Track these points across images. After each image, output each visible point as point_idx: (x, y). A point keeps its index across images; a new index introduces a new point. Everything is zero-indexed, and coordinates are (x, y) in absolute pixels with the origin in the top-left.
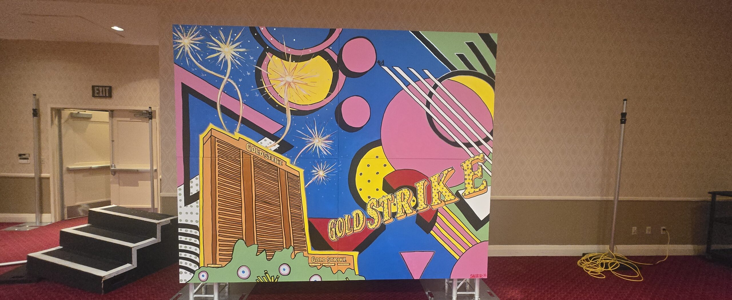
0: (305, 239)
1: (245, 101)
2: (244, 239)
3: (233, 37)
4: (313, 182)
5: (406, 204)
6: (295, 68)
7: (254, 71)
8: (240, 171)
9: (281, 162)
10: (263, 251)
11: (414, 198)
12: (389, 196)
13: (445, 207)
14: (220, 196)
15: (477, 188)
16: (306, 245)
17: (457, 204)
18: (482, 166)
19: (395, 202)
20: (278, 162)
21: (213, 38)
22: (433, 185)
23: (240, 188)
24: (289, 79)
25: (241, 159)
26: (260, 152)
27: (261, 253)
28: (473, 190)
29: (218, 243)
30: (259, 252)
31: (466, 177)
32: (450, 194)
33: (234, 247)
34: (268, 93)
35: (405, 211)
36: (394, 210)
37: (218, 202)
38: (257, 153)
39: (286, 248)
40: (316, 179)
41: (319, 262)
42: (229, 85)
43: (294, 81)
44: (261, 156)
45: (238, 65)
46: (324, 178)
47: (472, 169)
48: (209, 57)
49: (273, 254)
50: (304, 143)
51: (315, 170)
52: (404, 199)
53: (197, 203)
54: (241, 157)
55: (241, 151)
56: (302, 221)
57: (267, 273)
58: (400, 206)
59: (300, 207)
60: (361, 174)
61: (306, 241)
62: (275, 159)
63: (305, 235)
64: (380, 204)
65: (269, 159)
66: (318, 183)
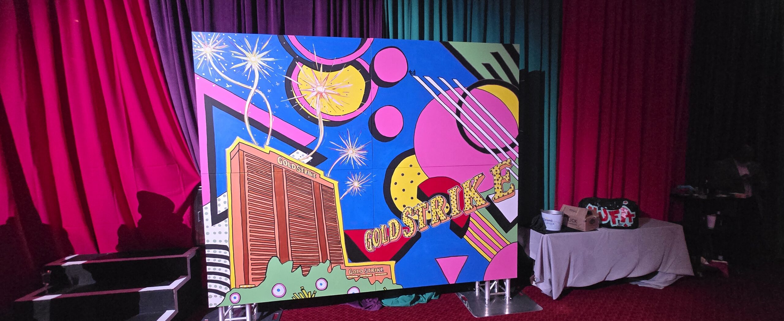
0: (341, 252)
1: (275, 112)
2: (278, 256)
3: (260, 46)
4: (349, 194)
5: (440, 211)
6: (327, 78)
7: (284, 81)
8: (272, 186)
9: (314, 175)
10: (299, 267)
11: (447, 205)
12: (424, 204)
13: (476, 212)
14: (250, 213)
15: (506, 192)
16: (343, 258)
17: (488, 208)
18: (509, 171)
19: (430, 210)
20: (311, 175)
21: (238, 46)
22: (465, 191)
23: (272, 204)
24: (321, 89)
25: (273, 173)
26: (293, 165)
27: (297, 269)
28: (502, 194)
29: (250, 262)
30: (294, 268)
31: (496, 182)
32: (481, 199)
33: (267, 265)
34: (298, 105)
35: (439, 218)
36: (428, 217)
37: (248, 220)
38: (289, 166)
39: (322, 262)
40: (351, 191)
41: (357, 274)
42: (256, 96)
43: (327, 91)
44: (294, 169)
45: (266, 75)
46: (359, 189)
47: (500, 174)
48: (234, 67)
49: (309, 269)
50: (338, 155)
51: (350, 181)
52: (438, 206)
53: (226, 222)
54: (273, 171)
55: (272, 165)
56: (338, 234)
57: (303, 289)
58: (434, 213)
59: (335, 220)
60: (396, 183)
61: (342, 253)
62: (309, 172)
63: (341, 247)
64: (415, 212)
65: (302, 172)
66: (353, 194)
